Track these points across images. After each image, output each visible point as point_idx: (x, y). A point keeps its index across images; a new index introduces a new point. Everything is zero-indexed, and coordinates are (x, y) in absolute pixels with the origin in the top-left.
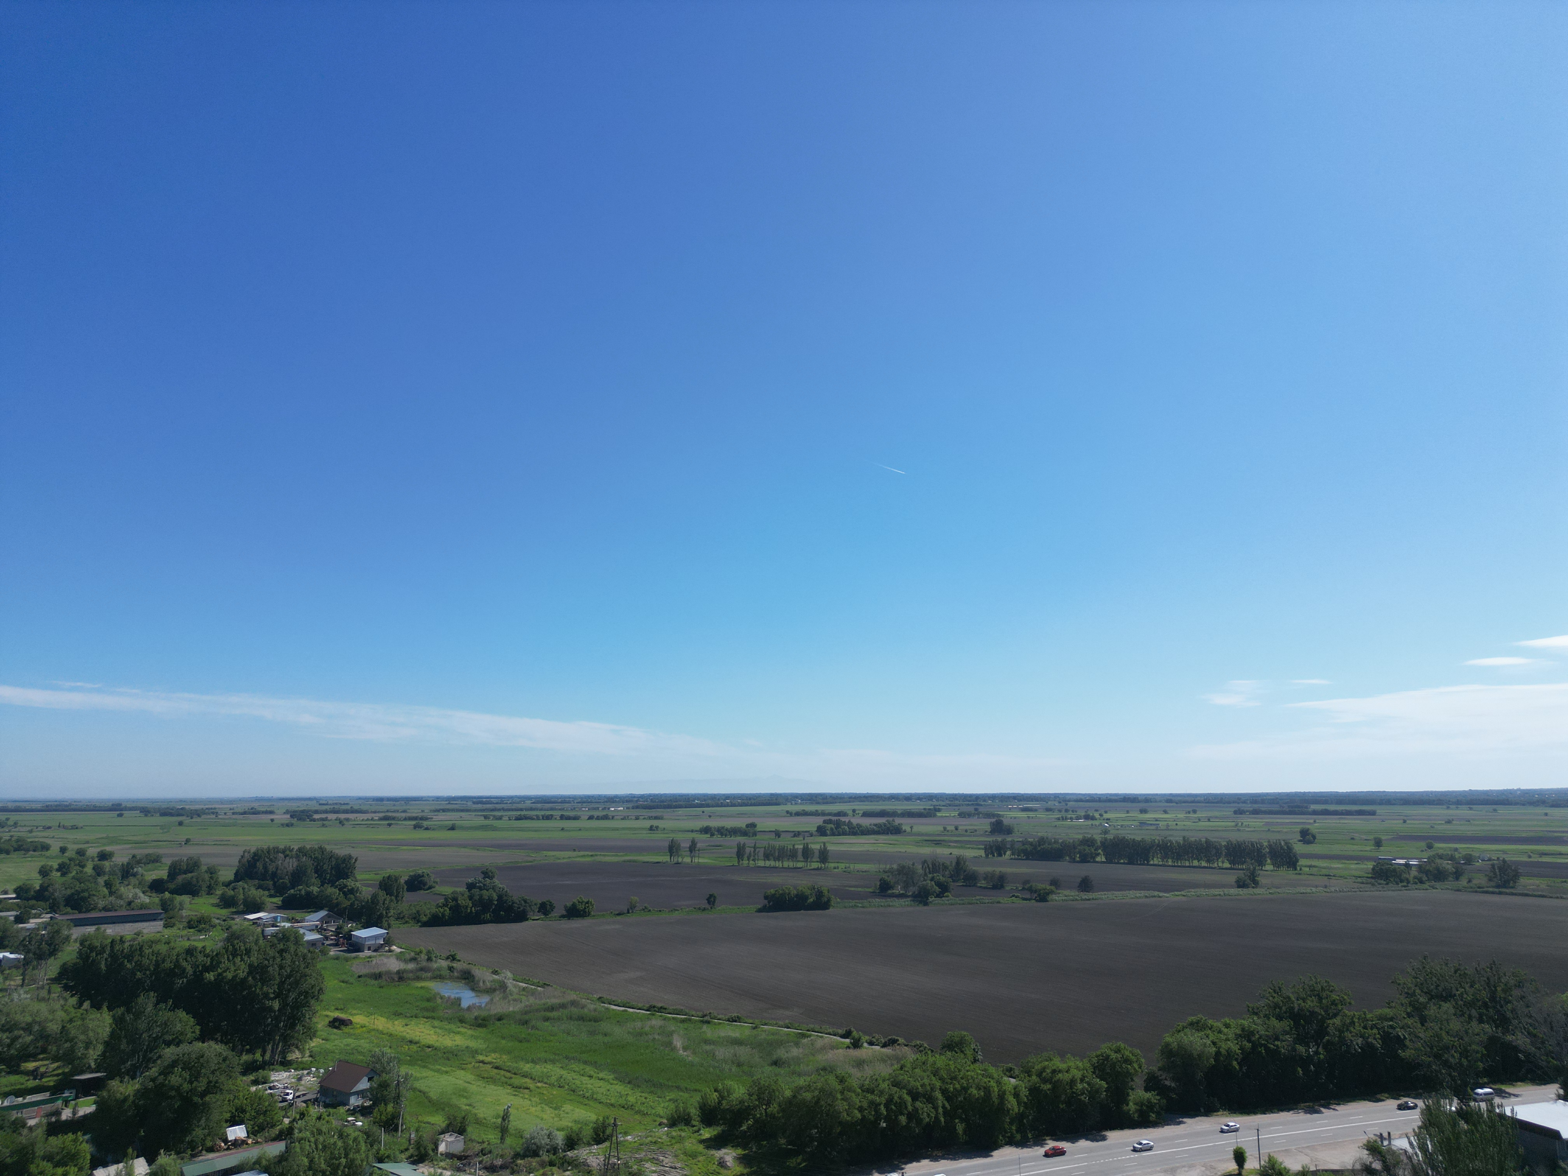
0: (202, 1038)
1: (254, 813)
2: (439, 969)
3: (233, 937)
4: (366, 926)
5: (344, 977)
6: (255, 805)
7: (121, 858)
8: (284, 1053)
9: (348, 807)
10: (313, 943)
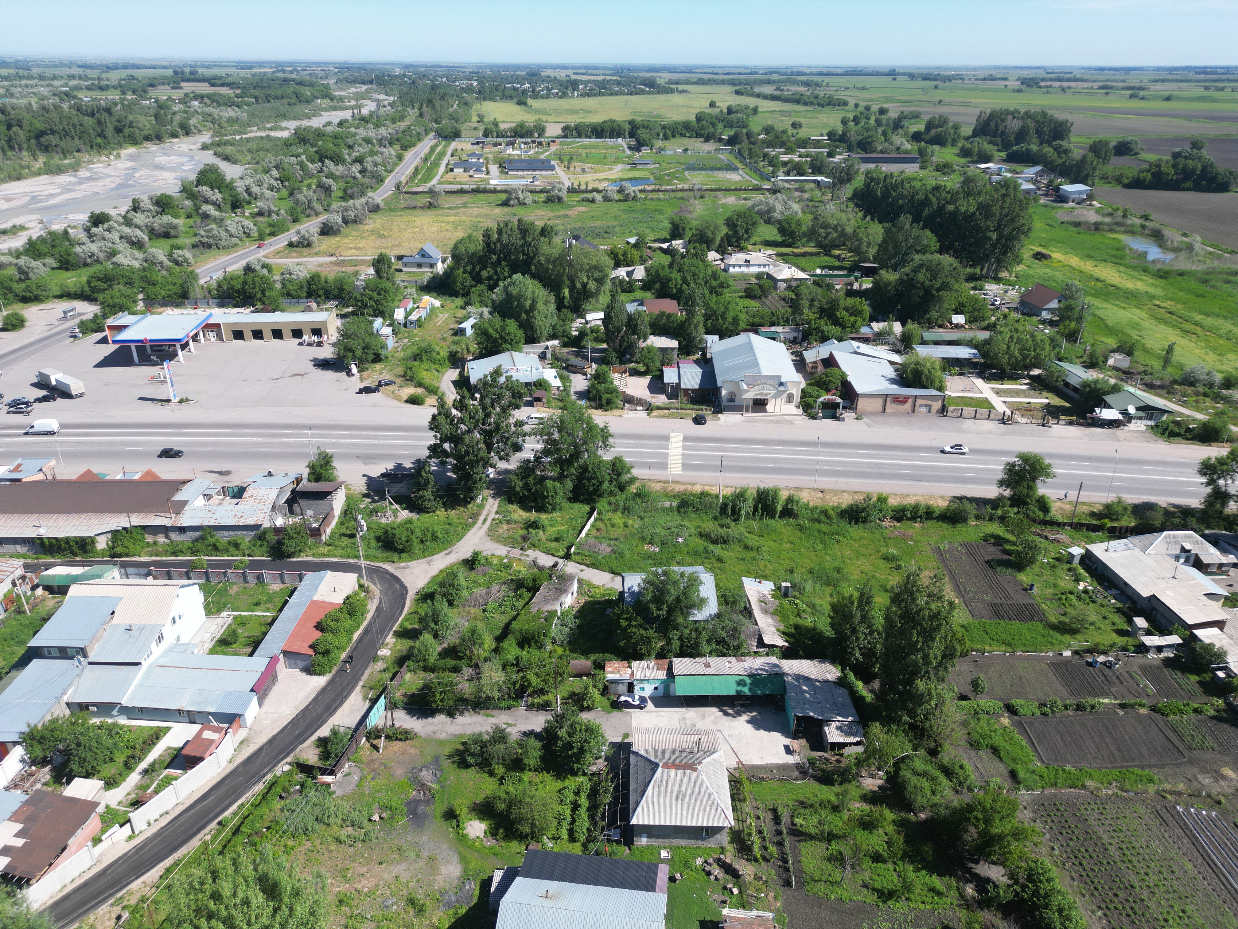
0: (940, 252)
1: (992, 80)
2: (1132, 226)
3: (968, 181)
4: (1073, 182)
5: (1050, 221)
6: (994, 72)
7: (893, 114)
8: (996, 271)
9: (1071, 76)
10: (1028, 192)
